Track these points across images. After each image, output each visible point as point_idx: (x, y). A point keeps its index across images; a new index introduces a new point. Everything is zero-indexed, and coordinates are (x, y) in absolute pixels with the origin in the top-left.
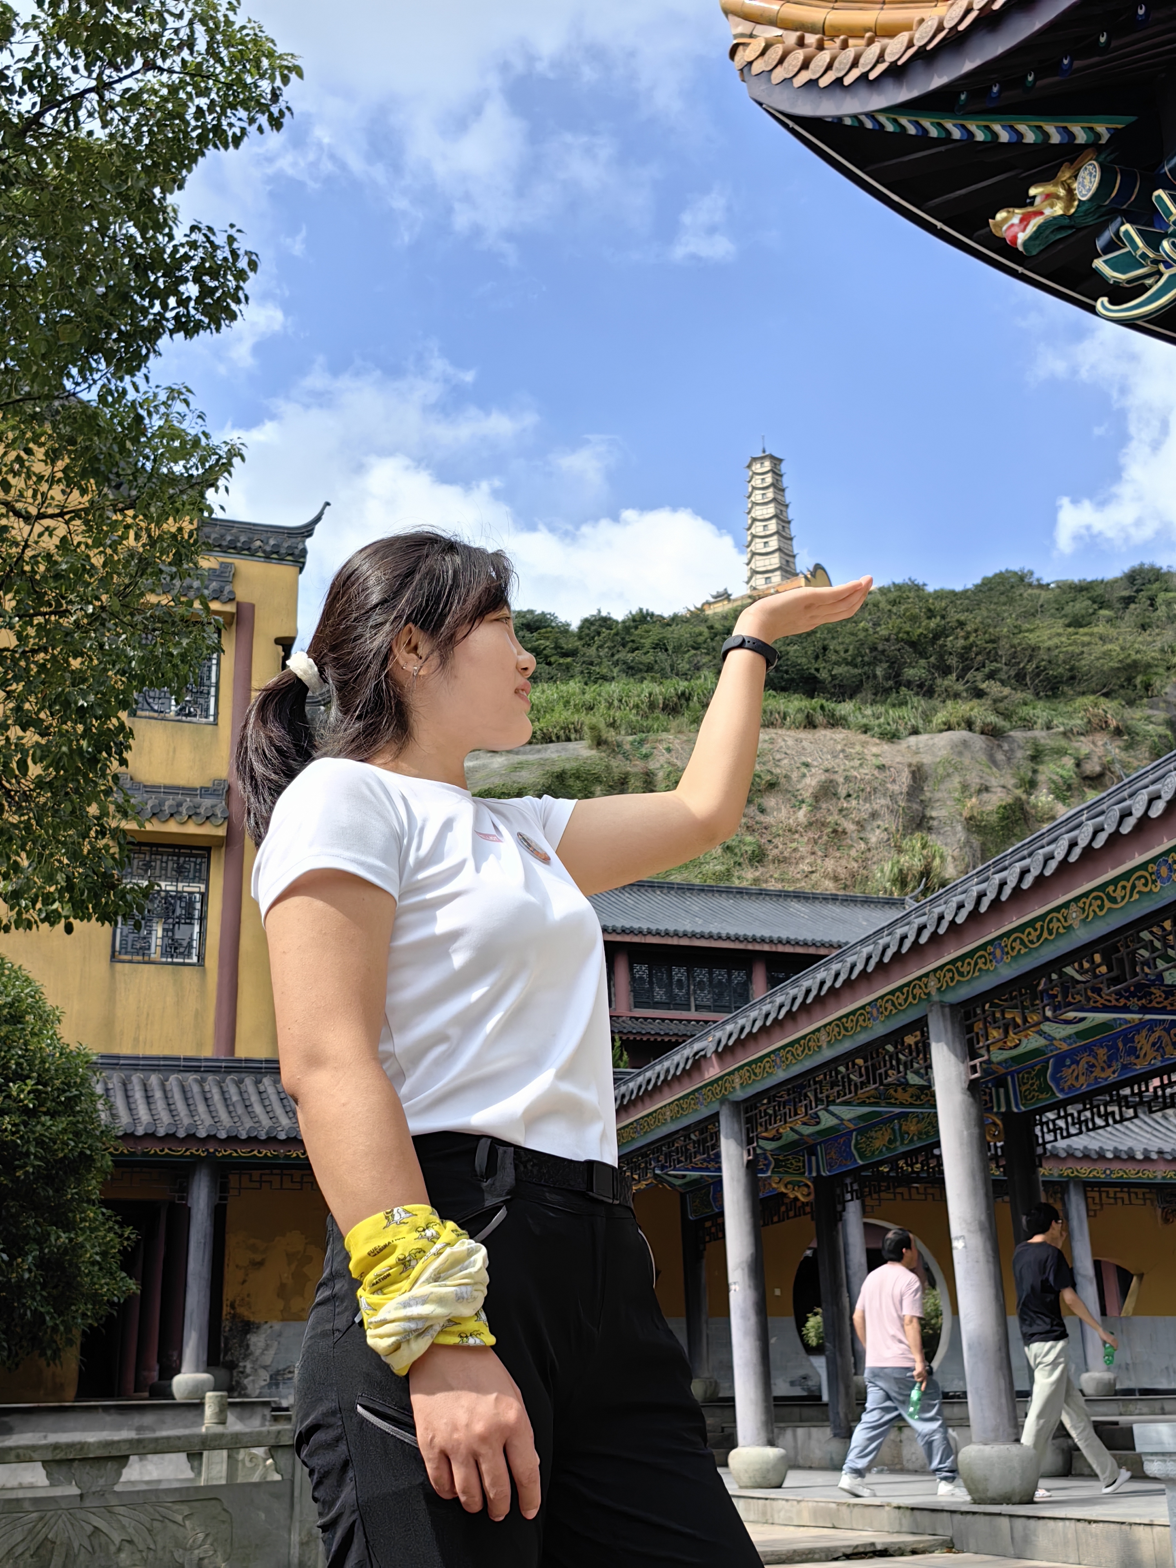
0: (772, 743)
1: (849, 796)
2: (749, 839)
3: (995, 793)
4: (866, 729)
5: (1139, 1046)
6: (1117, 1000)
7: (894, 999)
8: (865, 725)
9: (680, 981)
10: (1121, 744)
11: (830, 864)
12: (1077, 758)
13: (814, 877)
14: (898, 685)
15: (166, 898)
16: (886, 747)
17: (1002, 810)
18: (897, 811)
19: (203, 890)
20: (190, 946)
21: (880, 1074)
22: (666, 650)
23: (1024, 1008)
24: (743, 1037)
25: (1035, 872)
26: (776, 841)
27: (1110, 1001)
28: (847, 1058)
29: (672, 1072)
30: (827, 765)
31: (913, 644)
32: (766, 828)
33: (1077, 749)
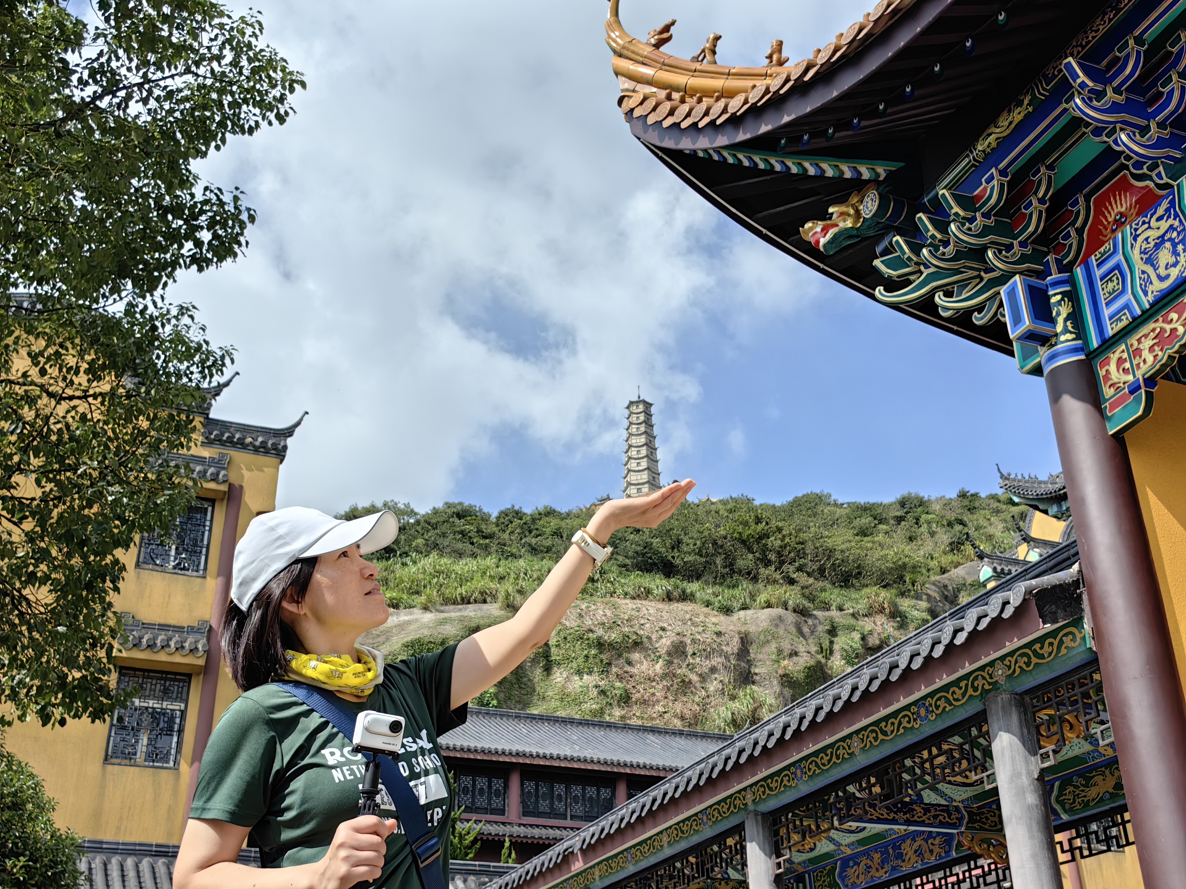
0: (638, 611)
1: (694, 654)
2: (618, 684)
3: (802, 657)
4: (708, 604)
5: (905, 852)
6: (888, 814)
7: (720, 808)
8: (708, 601)
9: (559, 795)
10: (895, 625)
11: (678, 707)
12: (862, 634)
13: (666, 716)
14: (733, 571)
15: (152, 714)
16: (722, 618)
17: (806, 670)
18: (730, 667)
19: (183, 707)
20: (168, 753)
21: (707, 869)
22: (562, 537)
23: (817, 818)
24: (602, 837)
25: (826, 709)
26: (638, 687)
27: (882, 815)
28: (682, 855)
29: (546, 865)
30: (678, 629)
31: (743, 542)
32: (631, 677)
33: (863, 627)
